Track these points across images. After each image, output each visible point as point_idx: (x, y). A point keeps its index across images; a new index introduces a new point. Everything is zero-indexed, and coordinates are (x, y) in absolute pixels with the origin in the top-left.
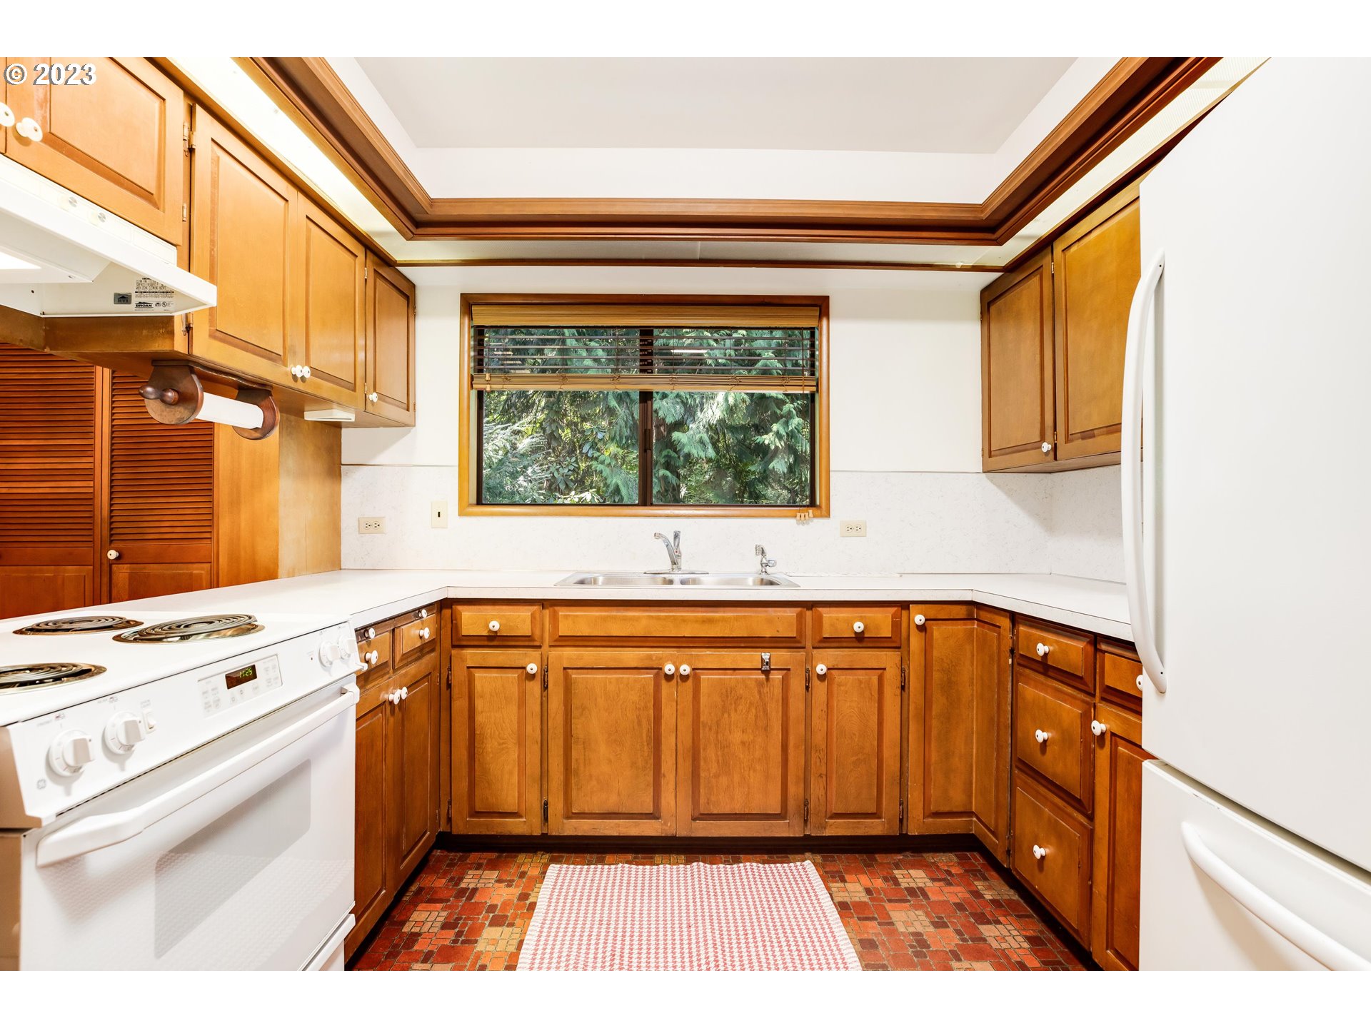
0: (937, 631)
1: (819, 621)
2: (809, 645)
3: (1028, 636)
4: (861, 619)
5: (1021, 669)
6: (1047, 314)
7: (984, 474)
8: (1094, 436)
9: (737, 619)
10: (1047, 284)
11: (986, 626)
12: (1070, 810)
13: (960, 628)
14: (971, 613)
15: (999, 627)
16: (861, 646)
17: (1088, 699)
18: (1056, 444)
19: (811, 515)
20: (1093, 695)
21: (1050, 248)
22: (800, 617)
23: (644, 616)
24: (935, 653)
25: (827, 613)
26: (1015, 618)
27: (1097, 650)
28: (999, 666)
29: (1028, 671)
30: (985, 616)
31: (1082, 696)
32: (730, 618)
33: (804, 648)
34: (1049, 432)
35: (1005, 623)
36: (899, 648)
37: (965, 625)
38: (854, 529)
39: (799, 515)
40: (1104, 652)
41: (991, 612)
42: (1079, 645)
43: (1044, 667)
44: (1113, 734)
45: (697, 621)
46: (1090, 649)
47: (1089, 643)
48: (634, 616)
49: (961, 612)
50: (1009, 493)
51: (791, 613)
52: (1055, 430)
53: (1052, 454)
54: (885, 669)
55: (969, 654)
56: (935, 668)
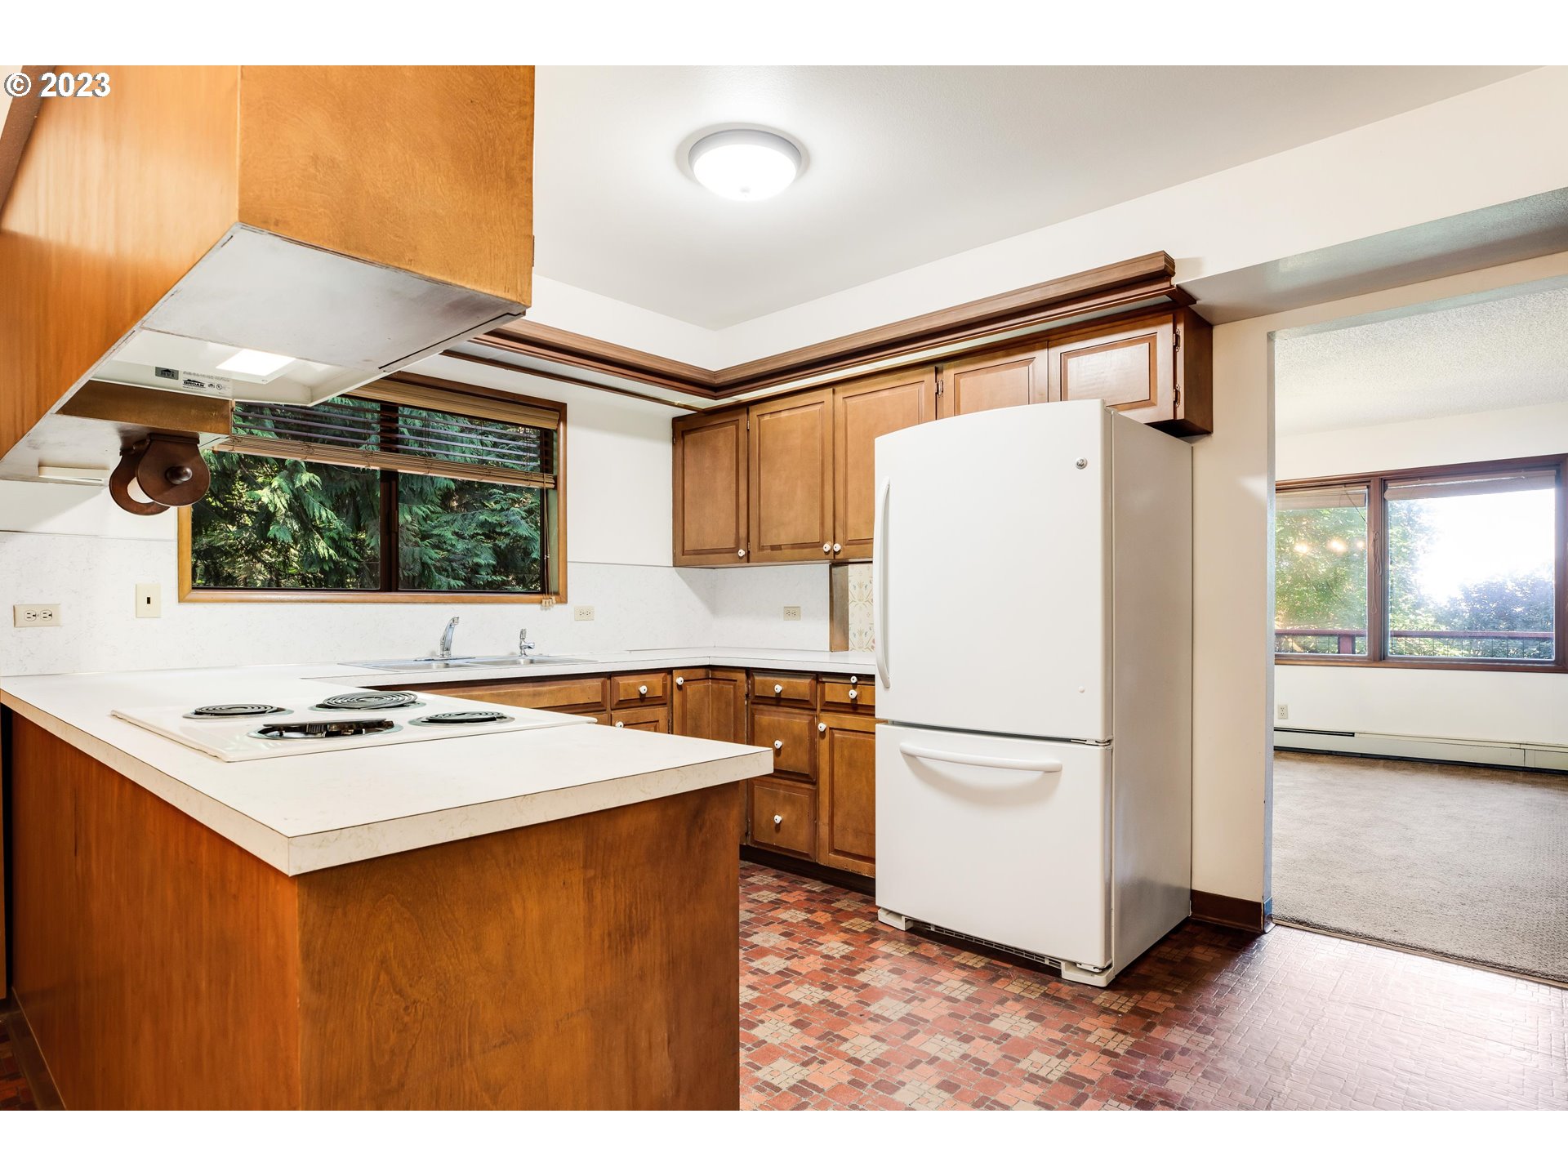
0: (691, 689)
1: (614, 688)
2: (609, 708)
3: (763, 683)
4: (644, 683)
5: (755, 706)
6: (743, 457)
7: (674, 568)
8: (781, 549)
9: (560, 690)
10: (743, 434)
11: (721, 681)
12: (799, 784)
13: (701, 685)
14: (707, 674)
15: (736, 681)
16: (643, 704)
17: (812, 713)
18: (749, 552)
19: (554, 601)
20: (815, 710)
21: (746, 409)
22: (603, 684)
23: (486, 695)
24: (688, 706)
25: (622, 681)
26: (749, 672)
27: (818, 682)
28: (734, 708)
29: (761, 706)
30: (719, 675)
31: (807, 712)
32: (554, 690)
33: (605, 710)
34: (743, 543)
35: (742, 676)
36: (665, 704)
37: (704, 683)
38: (585, 614)
39: (544, 601)
40: (824, 682)
41: (727, 671)
42: (807, 681)
43: (778, 701)
44: (831, 729)
45: (529, 695)
46: (814, 682)
47: (813, 679)
48: (479, 695)
49: (701, 673)
50: (690, 583)
51: (597, 682)
52: (748, 541)
53: (745, 558)
54: (658, 721)
55: (707, 704)
56: (688, 717)
